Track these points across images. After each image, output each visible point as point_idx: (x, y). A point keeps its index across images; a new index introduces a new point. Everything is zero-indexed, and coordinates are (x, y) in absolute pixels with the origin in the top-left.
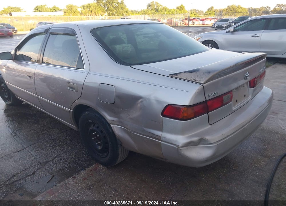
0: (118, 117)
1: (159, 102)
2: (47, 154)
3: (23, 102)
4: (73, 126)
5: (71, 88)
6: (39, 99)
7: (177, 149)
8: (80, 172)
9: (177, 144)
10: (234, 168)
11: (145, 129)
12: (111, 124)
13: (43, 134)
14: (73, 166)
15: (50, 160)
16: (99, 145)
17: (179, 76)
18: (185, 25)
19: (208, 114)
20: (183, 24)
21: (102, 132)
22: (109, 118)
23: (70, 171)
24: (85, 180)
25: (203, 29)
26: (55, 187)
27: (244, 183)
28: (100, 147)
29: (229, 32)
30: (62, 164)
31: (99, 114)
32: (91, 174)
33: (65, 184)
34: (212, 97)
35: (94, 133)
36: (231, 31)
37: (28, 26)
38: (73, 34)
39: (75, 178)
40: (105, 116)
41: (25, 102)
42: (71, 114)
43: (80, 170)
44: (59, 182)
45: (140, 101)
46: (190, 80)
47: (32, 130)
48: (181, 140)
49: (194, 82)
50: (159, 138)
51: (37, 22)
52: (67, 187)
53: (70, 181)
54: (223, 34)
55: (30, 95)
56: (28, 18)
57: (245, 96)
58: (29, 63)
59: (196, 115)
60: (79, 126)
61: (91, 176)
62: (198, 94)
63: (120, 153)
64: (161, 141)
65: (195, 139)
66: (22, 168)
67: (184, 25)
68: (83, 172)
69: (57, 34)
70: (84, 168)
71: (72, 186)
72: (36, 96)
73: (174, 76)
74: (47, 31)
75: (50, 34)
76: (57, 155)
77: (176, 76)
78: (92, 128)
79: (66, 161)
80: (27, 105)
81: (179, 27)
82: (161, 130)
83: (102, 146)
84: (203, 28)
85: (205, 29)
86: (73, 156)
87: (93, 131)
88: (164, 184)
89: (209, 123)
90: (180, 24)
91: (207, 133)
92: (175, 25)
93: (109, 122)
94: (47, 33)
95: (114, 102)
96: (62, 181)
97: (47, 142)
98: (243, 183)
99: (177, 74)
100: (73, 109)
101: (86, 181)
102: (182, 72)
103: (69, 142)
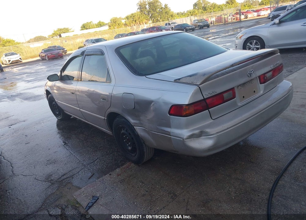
0: (139, 120)
1: (166, 103)
2: (90, 157)
3: (71, 116)
4: (109, 132)
5: (103, 99)
6: (81, 112)
7: (183, 141)
8: (116, 169)
9: (182, 137)
10: (252, 161)
11: (158, 127)
12: (135, 126)
13: (87, 142)
14: (110, 166)
15: (91, 162)
16: (129, 146)
17: (181, 81)
18: (237, 20)
19: (209, 110)
20: (234, 19)
21: (130, 134)
22: (132, 121)
23: (107, 169)
24: (118, 175)
25: (257, 22)
26: (94, 182)
27: (259, 172)
28: (130, 147)
29: (274, 24)
30: (101, 164)
31: (126, 119)
32: (124, 171)
33: (103, 179)
34: (210, 96)
35: (124, 136)
36: (276, 23)
37: (77, 45)
38: (102, 53)
39: (111, 174)
40: (129, 120)
41: (73, 116)
42: (106, 120)
43: (115, 169)
44: (98, 178)
45: (152, 104)
46: (189, 83)
47: (78, 139)
48: (185, 133)
49: (192, 84)
50: (169, 133)
51: (84, 40)
52: (104, 181)
53: (107, 177)
54: (269, 27)
55: (74, 108)
56: (76, 36)
57: (254, 92)
58: (72, 82)
59: (196, 112)
60: (113, 131)
61: (124, 172)
62: (195, 94)
63: (145, 151)
64: (171, 136)
65: (197, 132)
66: (71, 169)
67: (235, 21)
68: (118, 170)
69: (91, 55)
70: (119, 167)
71: (107, 181)
72: (79, 109)
73: (177, 81)
74: (83, 53)
75: (85, 55)
76: (98, 158)
77: (178, 81)
78: (123, 131)
79: (105, 162)
80: (75, 119)
81: (230, 23)
82: (169, 126)
83: (131, 147)
84: (257, 20)
85: (259, 22)
86: (111, 158)
87: (123, 134)
88: (185, 176)
89: (212, 119)
90: (230, 20)
91: (209, 126)
92: (225, 22)
93: (132, 125)
94: (83, 55)
95: (134, 108)
96: (101, 177)
97: (90, 148)
98: (257, 173)
99: (179, 79)
100: (106, 117)
101: (119, 177)
102: (183, 77)
103: (108, 147)
